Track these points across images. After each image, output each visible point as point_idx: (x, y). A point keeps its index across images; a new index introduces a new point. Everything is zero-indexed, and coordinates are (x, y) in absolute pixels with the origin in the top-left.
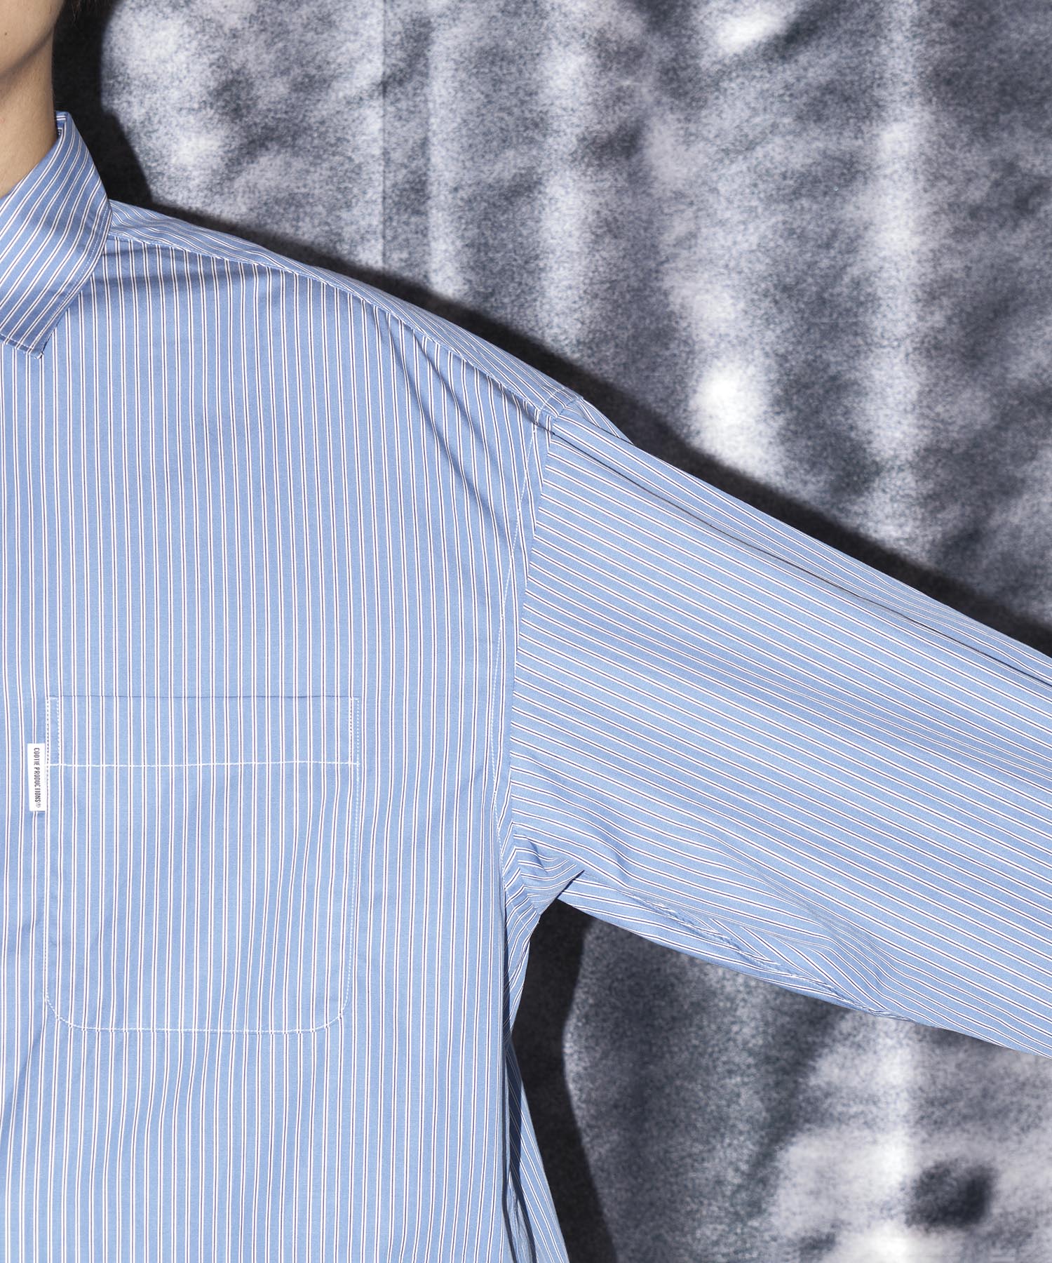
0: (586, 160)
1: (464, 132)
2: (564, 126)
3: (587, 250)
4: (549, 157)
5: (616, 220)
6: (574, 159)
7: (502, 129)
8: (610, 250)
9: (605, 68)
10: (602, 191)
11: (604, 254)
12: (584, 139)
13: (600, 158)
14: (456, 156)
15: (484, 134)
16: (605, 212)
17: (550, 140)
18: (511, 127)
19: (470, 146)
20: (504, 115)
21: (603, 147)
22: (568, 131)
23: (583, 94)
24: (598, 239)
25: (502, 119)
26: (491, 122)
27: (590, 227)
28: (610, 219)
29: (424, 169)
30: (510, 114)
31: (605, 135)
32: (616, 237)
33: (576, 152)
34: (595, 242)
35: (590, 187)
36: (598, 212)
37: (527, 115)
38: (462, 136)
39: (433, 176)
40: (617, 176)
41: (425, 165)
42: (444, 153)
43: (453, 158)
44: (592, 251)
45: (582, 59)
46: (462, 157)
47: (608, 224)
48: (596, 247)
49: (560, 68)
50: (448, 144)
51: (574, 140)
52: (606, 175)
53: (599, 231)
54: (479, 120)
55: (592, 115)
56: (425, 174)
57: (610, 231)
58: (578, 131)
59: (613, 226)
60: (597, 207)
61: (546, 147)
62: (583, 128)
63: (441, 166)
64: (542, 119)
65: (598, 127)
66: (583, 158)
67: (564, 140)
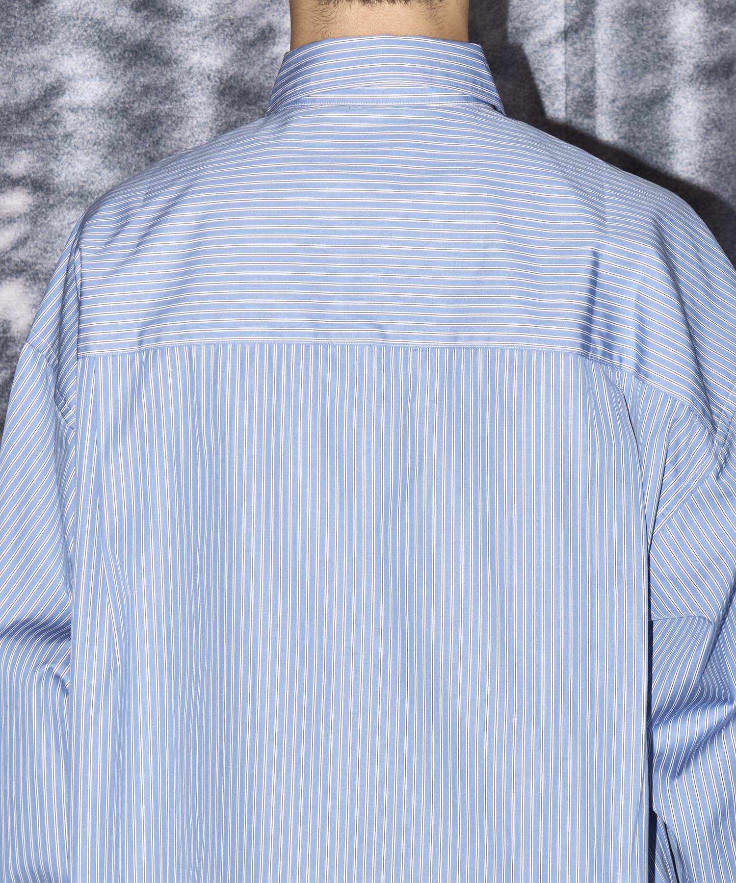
0: (699, 80)
1: (618, 63)
2: (684, 58)
3: (700, 139)
4: (675, 78)
5: (720, 119)
6: (692, 79)
7: (644, 61)
8: (715, 139)
9: (711, 19)
10: (710, 100)
11: (712, 142)
12: (698, 66)
13: (708, 79)
14: (613, 78)
15: (632, 64)
16: (712, 114)
17: (675, 67)
18: (650, 59)
19: (623, 72)
20: (645, 52)
21: (711, 71)
22: (688, 61)
23: (696, 36)
24: (708, 132)
25: (644, 54)
26: (637, 56)
27: (703, 124)
28: (716, 118)
29: (592, 88)
30: (649, 51)
31: (712, 64)
32: (720, 130)
33: (692, 75)
34: (706, 134)
35: (703, 97)
36: (708, 114)
37: (660, 51)
38: (617, 66)
39: (598, 93)
40: (721, 91)
41: (593, 85)
42: (605, 77)
43: (611, 80)
44: (705, 140)
45: (696, 14)
46: (617, 80)
47: (714, 121)
48: (707, 137)
49: (681, 20)
50: (608, 72)
51: (691, 67)
52: (713, 89)
53: (709, 127)
54: (628, 55)
55: (702, 50)
56: (593, 91)
57: (716, 126)
58: (694, 61)
59: (718, 123)
60: (707, 111)
61: (673, 72)
62: (697, 59)
63: (604, 86)
64: (670, 54)
65: (707, 58)
66: (697, 78)
67: (684, 67)
